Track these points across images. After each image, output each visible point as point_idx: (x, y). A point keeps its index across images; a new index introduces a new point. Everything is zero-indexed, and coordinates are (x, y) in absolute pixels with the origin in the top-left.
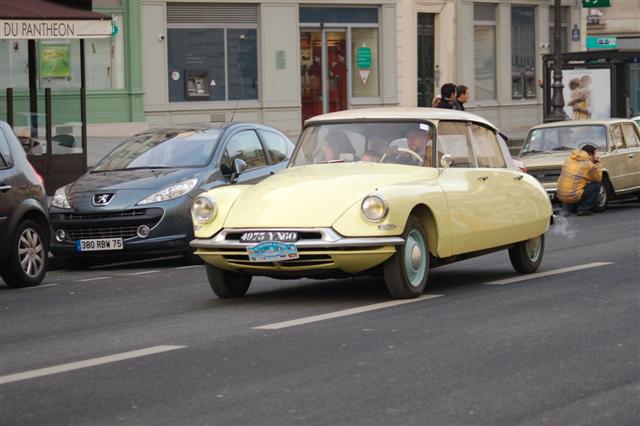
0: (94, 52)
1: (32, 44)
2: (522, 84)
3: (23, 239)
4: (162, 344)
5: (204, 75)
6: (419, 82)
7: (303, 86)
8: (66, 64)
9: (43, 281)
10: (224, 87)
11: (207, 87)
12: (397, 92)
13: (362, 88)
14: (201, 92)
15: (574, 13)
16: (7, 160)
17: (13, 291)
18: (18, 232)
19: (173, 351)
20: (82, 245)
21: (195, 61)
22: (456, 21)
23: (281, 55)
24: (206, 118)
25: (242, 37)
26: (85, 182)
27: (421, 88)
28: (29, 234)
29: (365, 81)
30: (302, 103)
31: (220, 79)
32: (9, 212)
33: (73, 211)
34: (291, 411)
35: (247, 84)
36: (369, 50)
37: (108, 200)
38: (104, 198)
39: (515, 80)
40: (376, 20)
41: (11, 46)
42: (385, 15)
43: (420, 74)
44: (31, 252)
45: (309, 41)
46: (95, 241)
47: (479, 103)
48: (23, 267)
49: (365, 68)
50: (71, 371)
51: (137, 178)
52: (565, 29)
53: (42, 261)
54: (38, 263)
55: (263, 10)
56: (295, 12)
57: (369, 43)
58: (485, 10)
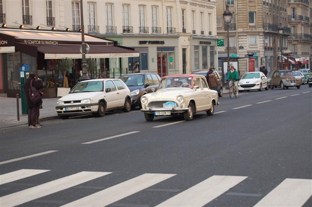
1: (120, 58)
2: (205, 65)
10: (141, 67)
12: (178, 67)
13: (171, 67)
15: (215, 48)
22: (190, 50)
23: (153, 59)
25: (144, 55)
27: (183, 67)
29: (171, 65)
30: (158, 71)
35: (146, 67)
39: (203, 64)
40: (174, 50)
42: (176, 49)
43: (183, 63)
49: (172, 61)
52: (213, 52)
55: (149, 49)
56: (156, 49)
57: (172, 56)
58: (196, 47)
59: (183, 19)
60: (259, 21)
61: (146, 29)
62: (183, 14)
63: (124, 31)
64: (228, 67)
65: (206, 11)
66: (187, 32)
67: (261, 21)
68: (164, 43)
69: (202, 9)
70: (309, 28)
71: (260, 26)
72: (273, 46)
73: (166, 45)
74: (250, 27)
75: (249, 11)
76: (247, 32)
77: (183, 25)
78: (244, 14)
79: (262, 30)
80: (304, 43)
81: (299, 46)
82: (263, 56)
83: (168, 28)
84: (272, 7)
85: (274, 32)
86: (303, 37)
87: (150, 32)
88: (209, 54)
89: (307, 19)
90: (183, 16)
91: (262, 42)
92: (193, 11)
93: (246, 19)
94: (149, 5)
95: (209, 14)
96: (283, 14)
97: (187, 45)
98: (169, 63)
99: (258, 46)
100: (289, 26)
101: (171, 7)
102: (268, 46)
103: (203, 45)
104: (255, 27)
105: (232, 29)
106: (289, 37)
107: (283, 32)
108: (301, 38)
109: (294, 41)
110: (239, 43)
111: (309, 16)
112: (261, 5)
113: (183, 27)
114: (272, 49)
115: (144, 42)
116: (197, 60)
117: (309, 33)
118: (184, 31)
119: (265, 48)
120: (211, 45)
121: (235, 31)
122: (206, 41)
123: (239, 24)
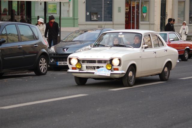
0: (64, 6)
1: (45, 3)
3: (41, 61)
4: (81, 94)
5: (96, 14)
6: (161, 17)
7: (126, 18)
8: (55, 9)
9: (47, 74)
10: (102, 18)
11: (97, 17)
12: (154, 20)
14: (95, 19)
16: (37, 37)
17: (37, 76)
18: (40, 59)
19: (84, 96)
20: (58, 63)
21: (94, 9)
23: (119, 8)
24: (96, 27)
25: (108, 2)
26: (60, 45)
28: (43, 60)
29: (144, 17)
30: (125, 23)
31: (101, 15)
32: (37, 53)
33: (56, 53)
34: (119, 115)
35: (109, 17)
36: (146, 7)
37: (66, 50)
38: (65, 50)
39: (190, 18)
41: (40, 3)
43: (161, 15)
44: (43, 65)
45: (128, 4)
46: (62, 62)
47: (179, 24)
48: (41, 69)
49: (145, 13)
50: (54, 101)
51: (75, 44)
53: (46, 68)
54: (45, 68)
57: (146, 5)
98: (141, 14)
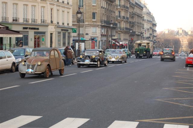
1: (10, 38)
2: (64, 44)
7: (34, 44)
12: (47, 45)
13: (43, 44)
15: (71, 33)
22: (55, 34)
23: (31, 39)
25: (26, 36)
27: (50, 44)
30: (34, 46)
35: (27, 44)
40: (45, 34)
42: (46, 33)
43: (51, 42)
47: (58, 47)
49: (43, 41)
52: (69, 36)
55: (29, 32)
56: (33, 33)
57: (44, 37)
58: (59, 33)
59: (51, 15)
60: (98, 18)
61: (28, 20)
62: (51, 12)
63: (14, 20)
64: (79, 46)
65: (66, 10)
66: (53, 23)
67: (100, 19)
68: (39, 29)
69: (63, 9)
70: (129, 24)
71: (99, 21)
72: (106, 34)
73: (40, 30)
74: (93, 22)
75: (92, 11)
76: (90, 25)
77: (51, 18)
78: (89, 14)
79: (100, 24)
80: (125, 33)
81: (122, 35)
82: (100, 40)
83: (41, 20)
84: (107, 10)
85: (107, 25)
86: (125, 30)
87: (30, 22)
88: (67, 38)
89: (127, 18)
90: (51, 13)
91: (100, 31)
92: (58, 10)
93: (90, 17)
94: (30, 4)
95: (68, 12)
96: (113, 15)
97: (53, 31)
98: (41, 42)
99: (97, 34)
100: (116, 22)
101: (44, 7)
102: (104, 34)
103: (64, 31)
104: (96, 22)
105: (82, 22)
106: (116, 29)
107: (113, 26)
108: (123, 30)
109: (119, 31)
110: (86, 31)
111: (128, 17)
112: (100, 8)
113: (51, 20)
114: (105, 36)
115: (26, 28)
116: (59, 41)
117: (128, 27)
118: (52, 22)
119: (102, 35)
120: (68, 32)
121: (83, 24)
122: (65, 29)
123: (86, 19)
